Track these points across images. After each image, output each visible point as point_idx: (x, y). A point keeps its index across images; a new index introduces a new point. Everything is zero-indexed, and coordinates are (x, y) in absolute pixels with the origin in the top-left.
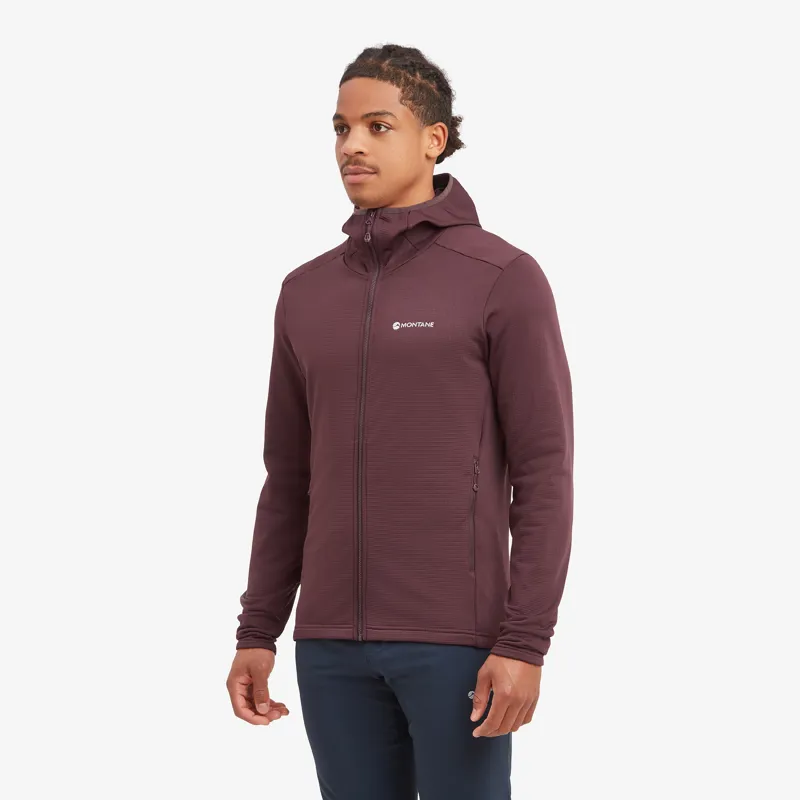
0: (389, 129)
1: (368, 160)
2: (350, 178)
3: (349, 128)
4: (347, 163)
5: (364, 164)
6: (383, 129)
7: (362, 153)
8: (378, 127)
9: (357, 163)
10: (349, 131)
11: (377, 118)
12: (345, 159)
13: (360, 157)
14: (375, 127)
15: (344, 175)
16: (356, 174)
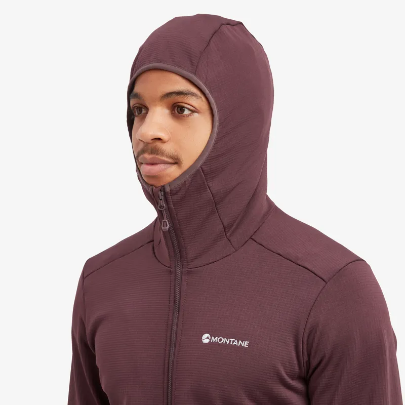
0: (193, 112)
1: (168, 148)
2: (145, 169)
3: (147, 109)
4: (143, 151)
5: (162, 154)
6: (186, 112)
7: (159, 139)
8: (182, 109)
9: (155, 151)
10: (147, 113)
11: (179, 99)
12: (141, 146)
13: (158, 144)
14: (177, 110)
15: (139, 165)
16: (153, 164)
